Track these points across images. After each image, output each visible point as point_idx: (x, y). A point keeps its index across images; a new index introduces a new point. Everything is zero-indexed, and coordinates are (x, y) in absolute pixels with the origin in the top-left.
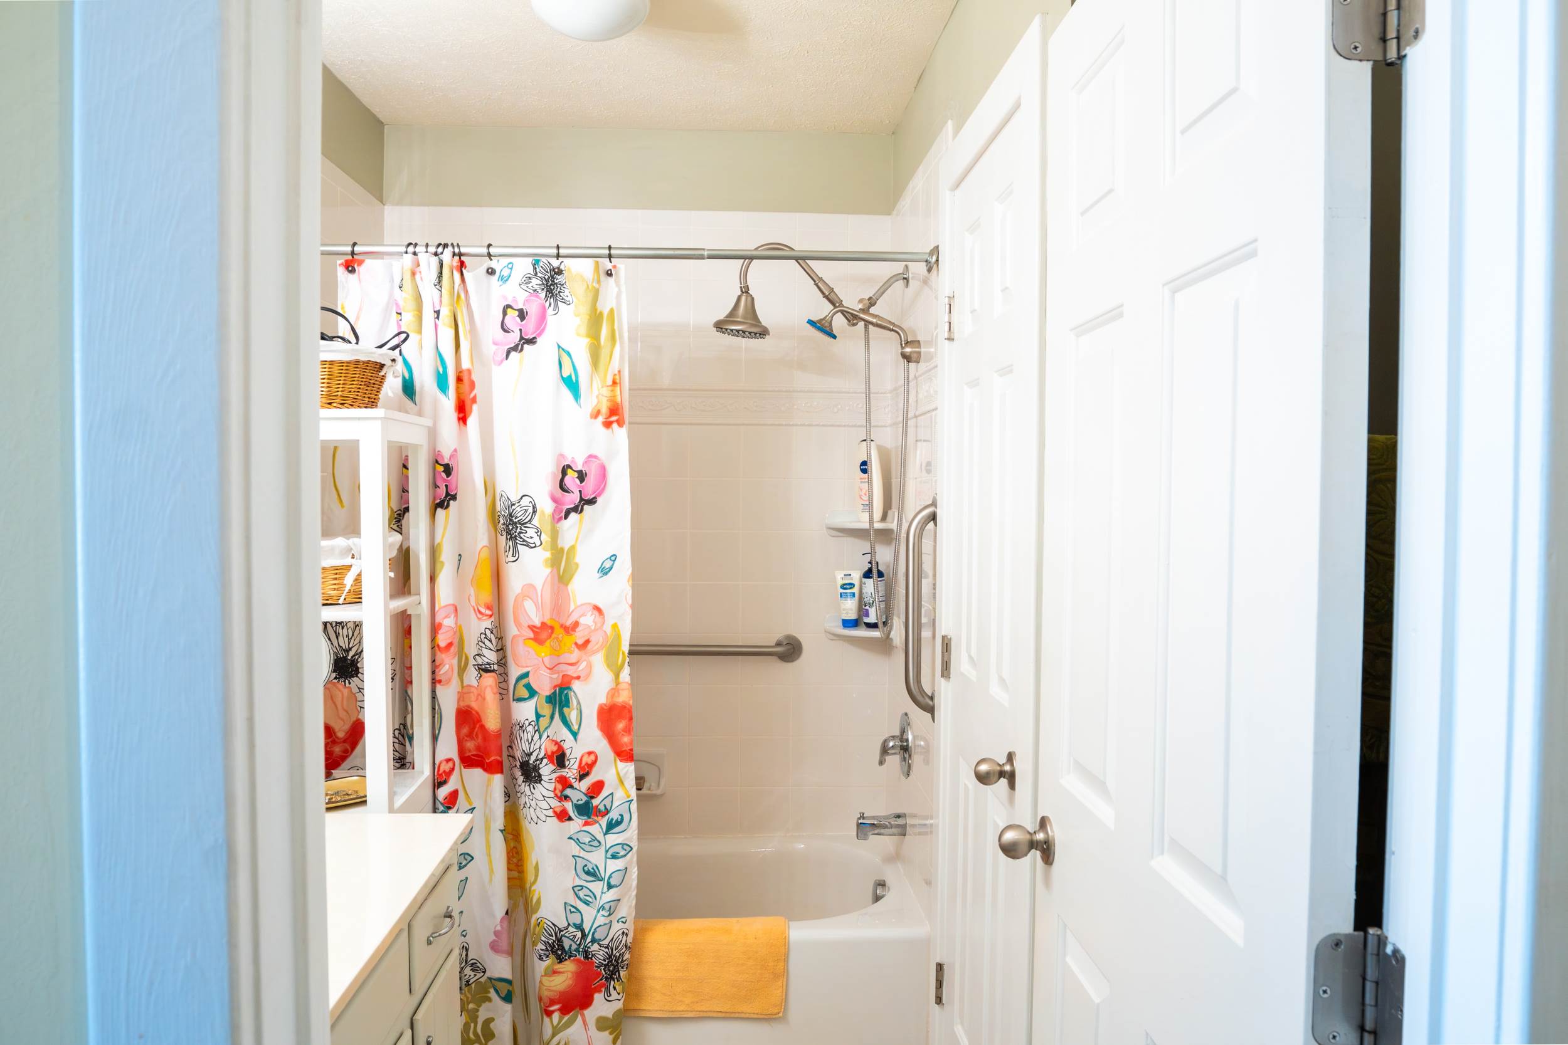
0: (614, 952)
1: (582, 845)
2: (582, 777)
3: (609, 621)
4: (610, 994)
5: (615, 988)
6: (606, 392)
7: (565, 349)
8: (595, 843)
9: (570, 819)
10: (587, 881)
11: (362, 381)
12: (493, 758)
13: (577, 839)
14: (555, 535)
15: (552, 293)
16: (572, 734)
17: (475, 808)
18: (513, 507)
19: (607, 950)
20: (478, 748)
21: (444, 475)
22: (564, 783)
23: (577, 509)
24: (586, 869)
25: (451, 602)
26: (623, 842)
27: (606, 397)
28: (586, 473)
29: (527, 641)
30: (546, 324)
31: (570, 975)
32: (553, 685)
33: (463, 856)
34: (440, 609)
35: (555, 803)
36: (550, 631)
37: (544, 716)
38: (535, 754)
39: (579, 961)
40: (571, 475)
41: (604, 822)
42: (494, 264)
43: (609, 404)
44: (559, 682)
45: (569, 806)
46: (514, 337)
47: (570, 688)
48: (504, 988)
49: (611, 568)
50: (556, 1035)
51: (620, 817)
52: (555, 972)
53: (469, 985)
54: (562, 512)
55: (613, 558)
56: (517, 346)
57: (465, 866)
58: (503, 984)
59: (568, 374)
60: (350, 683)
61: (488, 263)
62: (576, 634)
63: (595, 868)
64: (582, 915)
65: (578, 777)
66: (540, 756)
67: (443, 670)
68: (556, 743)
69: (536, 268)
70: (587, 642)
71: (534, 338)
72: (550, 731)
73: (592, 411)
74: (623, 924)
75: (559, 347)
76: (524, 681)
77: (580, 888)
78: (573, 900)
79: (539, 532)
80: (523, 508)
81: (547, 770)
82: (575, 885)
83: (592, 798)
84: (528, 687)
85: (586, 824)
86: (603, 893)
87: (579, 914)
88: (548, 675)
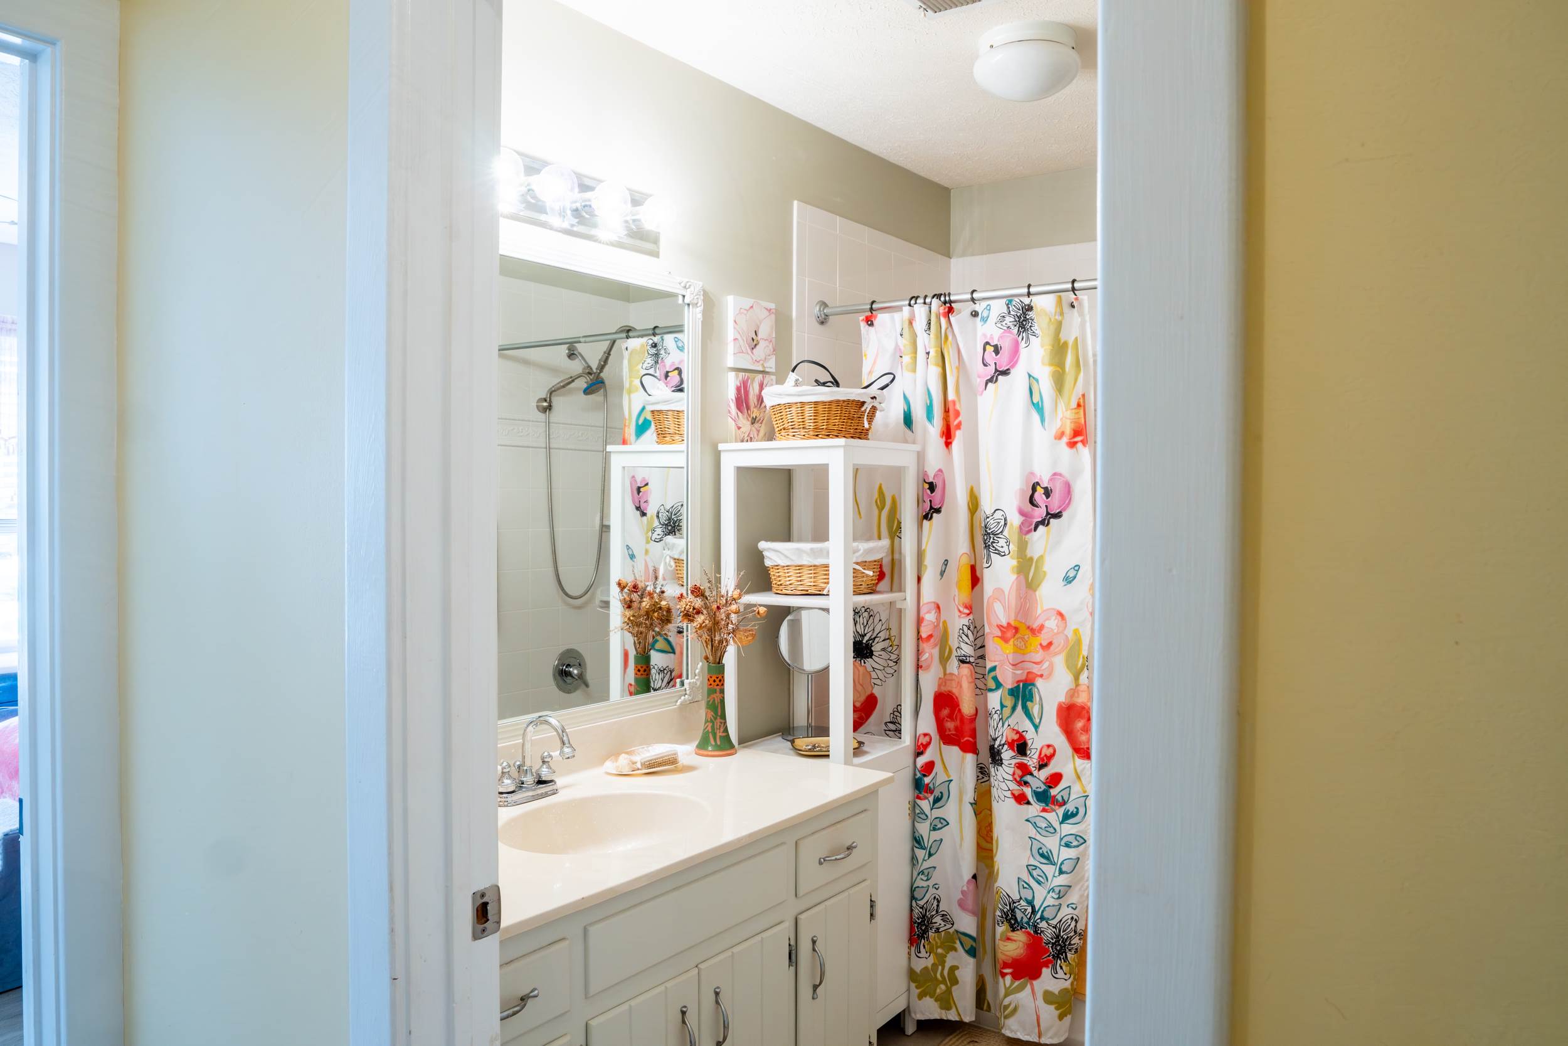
0: (1062, 934)
1: (1038, 829)
2: (1042, 766)
3: (1072, 626)
4: (1057, 972)
5: (1061, 968)
6: (1069, 414)
7: (1035, 377)
8: (1050, 829)
9: (1028, 803)
10: (1041, 863)
11: (845, 416)
12: (966, 739)
13: (1035, 823)
14: (1023, 546)
15: (1024, 328)
16: (1034, 726)
17: (952, 780)
18: (988, 520)
19: (1054, 930)
20: (956, 728)
21: (929, 491)
22: (1024, 769)
23: (1044, 522)
24: (1041, 851)
25: (933, 600)
26: (1077, 834)
27: (1070, 419)
28: (1051, 490)
29: (996, 638)
30: (1018, 357)
31: (1021, 945)
32: (1017, 680)
33: (938, 819)
34: (923, 605)
35: (1014, 786)
36: (1014, 631)
37: (1007, 707)
38: (999, 740)
39: (1029, 933)
40: (1040, 491)
41: (1061, 811)
42: (979, 307)
43: (1073, 426)
44: (1024, 677)
45: (1028, 791)
46: (991, 370)
47: (1034, 685)
48: (969, 943)
49: (1075, 577)
50: (1009, 995)
51: (1075, 810)
52: (1009, 939)
53: (939, 932)
54: (1032, 524)
55: (1077, 568)
56: (992, 377)
57: (939, 829)
58: (967, 938)
59: (1037, 401)
60: (865, 663)
61: (971, 307)
62: (1042, 635)
63: (1049, 852)
64: (1033, 892)
65: (1038, 767)
66: (1003, 742)
67: (925, 657)
68: (1018, 732)
69: (1009, 308)
70: (1050, 644)
71: (1008, 369)
72: (1012, 721)
73: (1057, 432)
74: (1072, 910)
75: (1030, 376)
76: (993, 674)
77: (1034, 868)
78: (1025, 876)
79: (1008, 543)
80: (995, 521)
81: (1007, 754)
82: (1030, 864)
83: (1050, 787)
84: (995, 679)
85: (1044, 810)
86: (1054, 876)
87: (1031, 891)
88: (1011, 670)
